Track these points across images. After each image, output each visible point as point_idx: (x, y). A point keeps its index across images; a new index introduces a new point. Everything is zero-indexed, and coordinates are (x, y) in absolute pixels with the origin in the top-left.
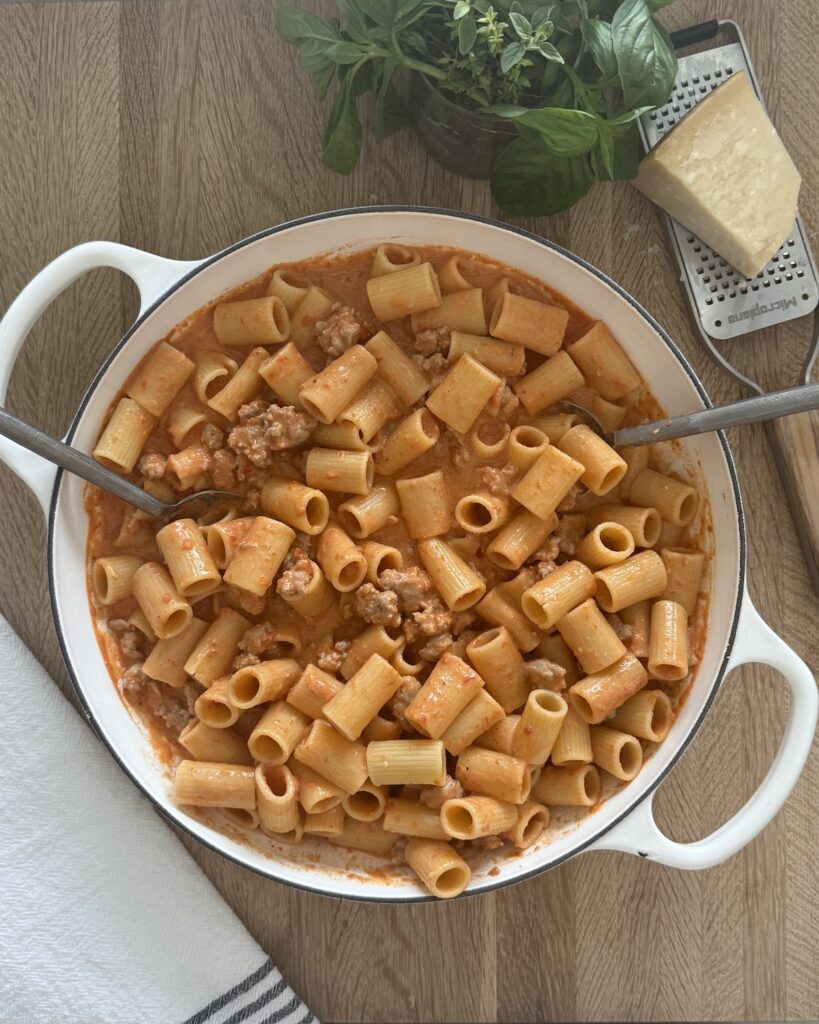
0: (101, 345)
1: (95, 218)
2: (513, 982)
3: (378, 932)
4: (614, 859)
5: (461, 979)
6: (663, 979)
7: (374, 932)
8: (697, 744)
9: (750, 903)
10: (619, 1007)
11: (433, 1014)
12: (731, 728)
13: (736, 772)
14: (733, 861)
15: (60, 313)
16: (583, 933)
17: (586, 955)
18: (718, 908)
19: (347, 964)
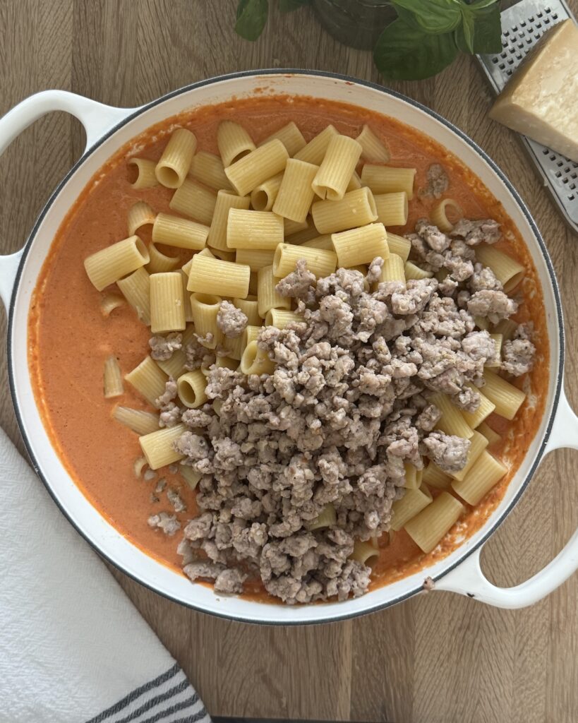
0: (53, 174)
1: (52, 71)
2: (364, 691)
3: (259, 646)
4: (447, 598)
5: (323, 687)
6: (482, 693)
7: (256, 647)
8: (517, 510)
9: (553, 637)
10: (446, 713)
11: (300, 714)
12: (545, 499)
13: (547, 533)
14: (541, 604)
15: (21, 147)
16: (420, 655)
17: (422, 672)
18: (528, 640)
19: (234, 670)
